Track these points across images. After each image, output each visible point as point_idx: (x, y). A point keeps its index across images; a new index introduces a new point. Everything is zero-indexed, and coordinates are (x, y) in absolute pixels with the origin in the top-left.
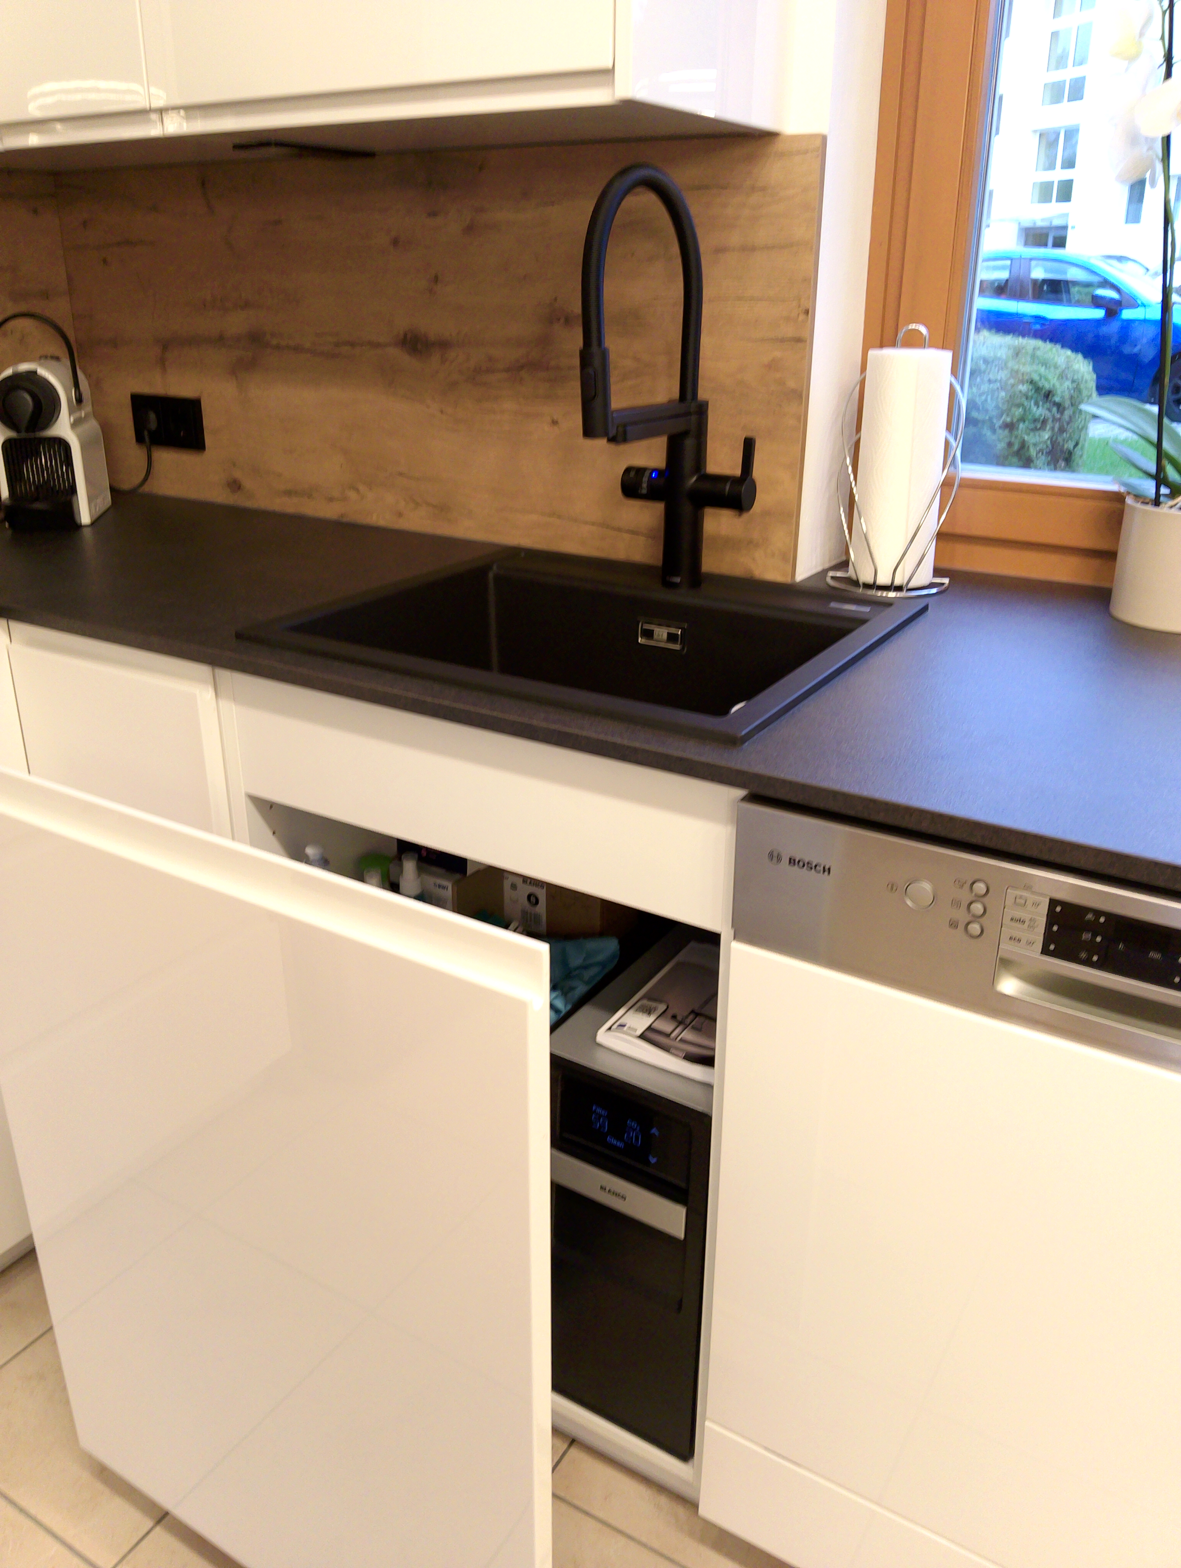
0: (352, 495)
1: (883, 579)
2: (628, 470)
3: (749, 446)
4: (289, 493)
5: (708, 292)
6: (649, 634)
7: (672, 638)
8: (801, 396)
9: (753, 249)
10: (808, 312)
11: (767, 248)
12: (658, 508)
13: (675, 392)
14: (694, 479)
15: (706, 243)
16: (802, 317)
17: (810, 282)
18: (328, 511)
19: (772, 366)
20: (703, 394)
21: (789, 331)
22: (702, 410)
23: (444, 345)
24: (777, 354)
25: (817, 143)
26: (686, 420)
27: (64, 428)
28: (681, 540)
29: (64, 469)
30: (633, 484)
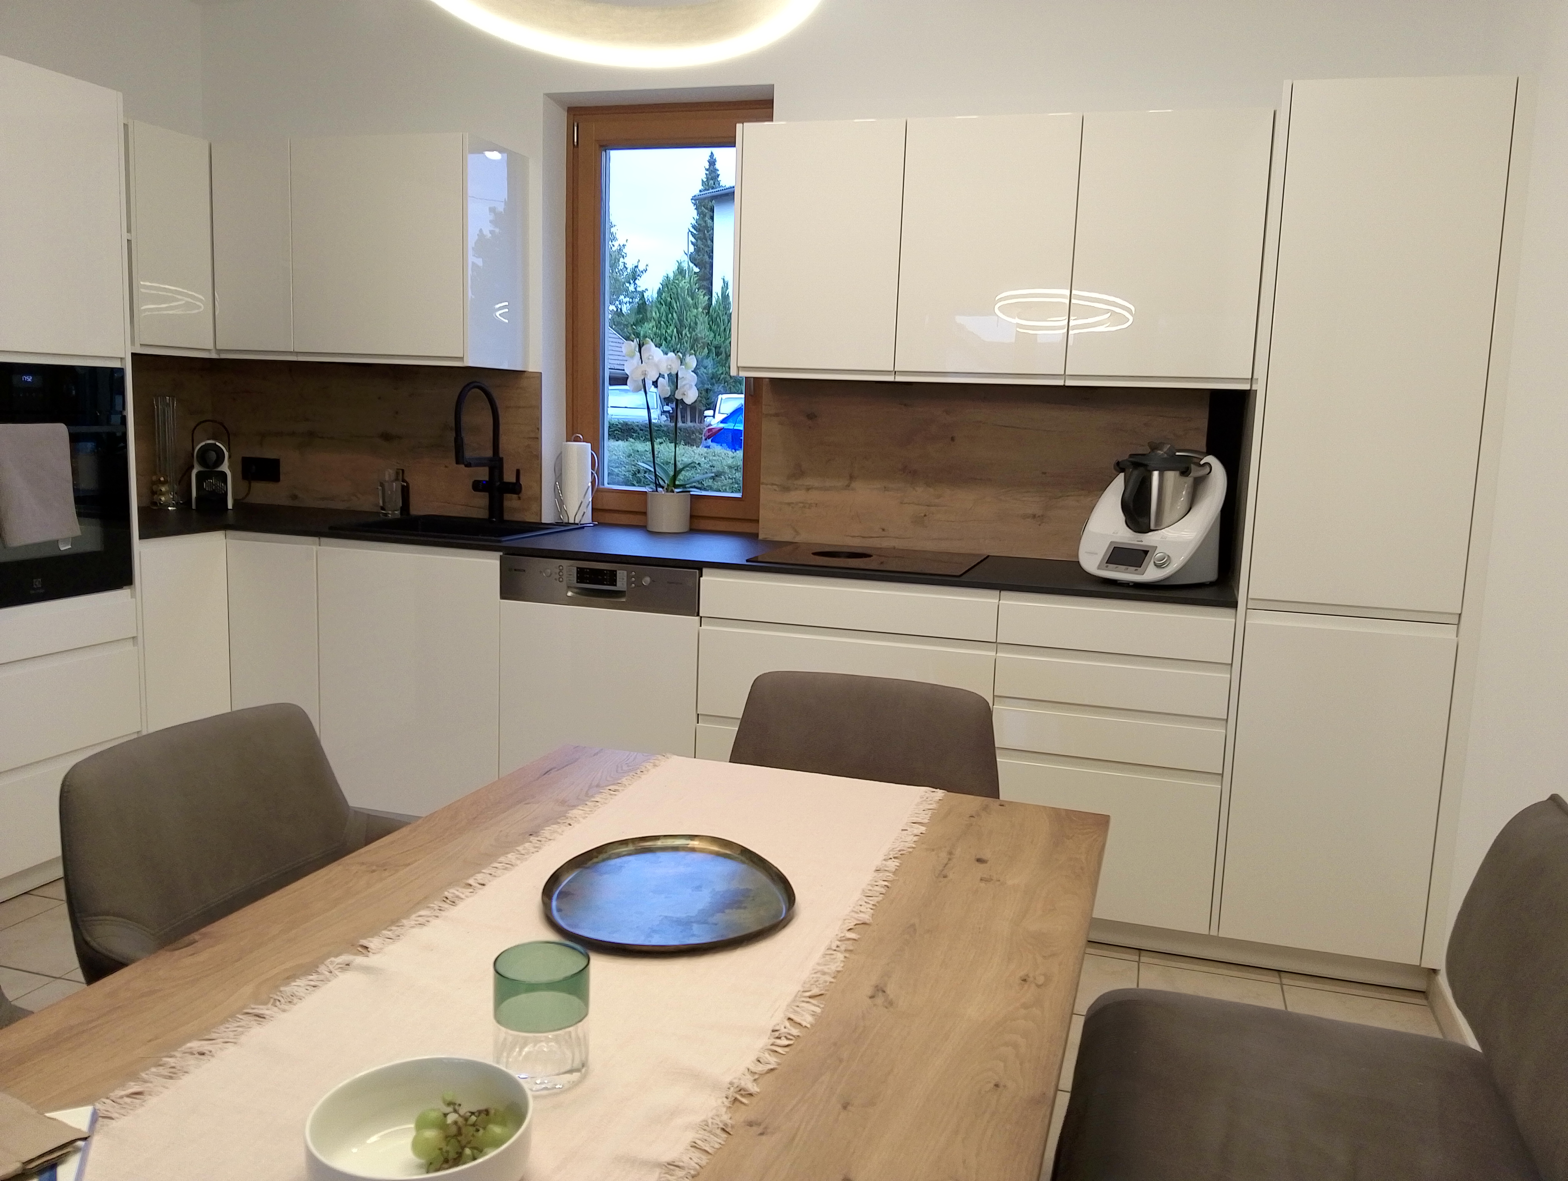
1: (571, 521)
2: (474, 480)
3: (519, 472)
9: (519, 407)
10: (539, 429)
11: (524, 407)
12: (487, 495)
13: (490, 453)
14: (500, 483)
15: (498, 403)
16: (537, 430)
17: (539, 419)
18: (341, 506)
19: (528, 446)
20: (501, 455)
21: (533, 435)
22: (501, 460)
23: (400, 437)
24: (529, 443)
25: (539, 375)
26: (496, 464)
27: (225, 467)
28: (496, 507)
29: (223, 485)
30: (477, 486)
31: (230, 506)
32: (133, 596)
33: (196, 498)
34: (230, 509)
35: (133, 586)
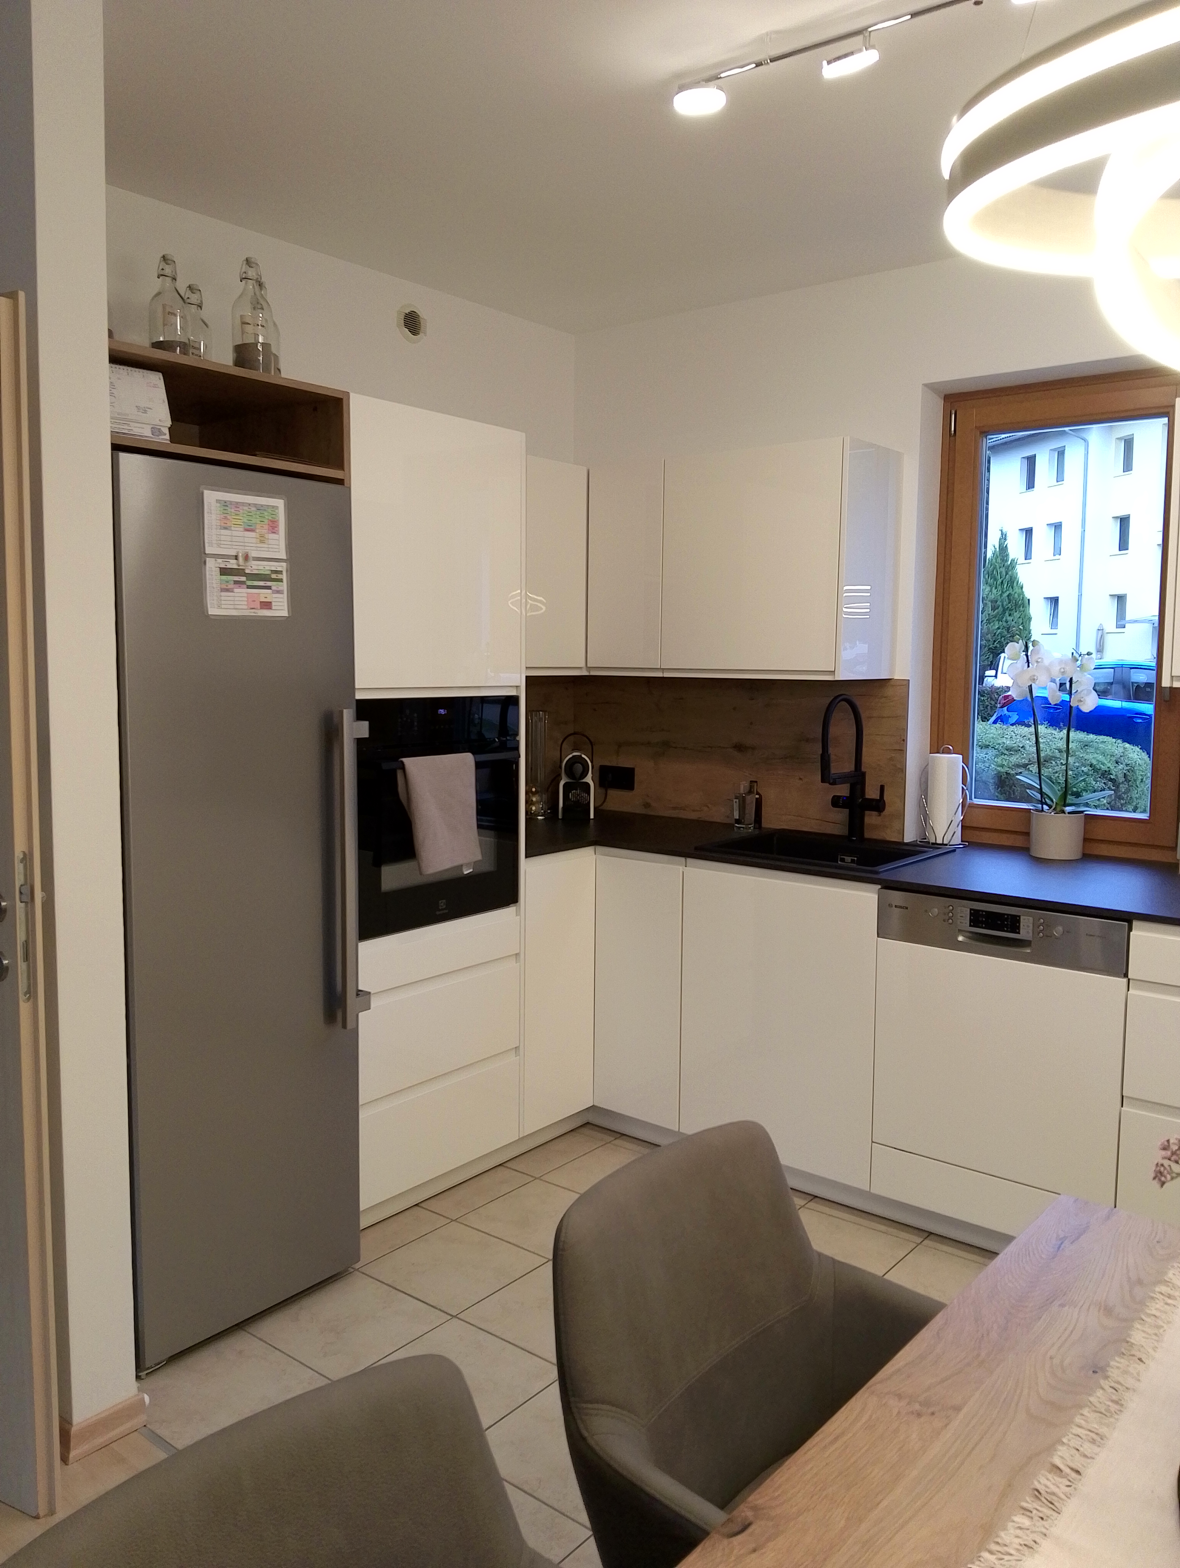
0: (705, 809)
1: (939, 841)
2: (834, 797)
3: (882, 788)
4: (674, 808)
5: (865, 732)
6: (843, 860)
7: (853, 861)
8: (902, 771)
9: (883, 718)
10: (904, 740)
11: (887, 717)
12: (847, 811)
13: (852, 768)
14: (861, 800)
15: (864, 715)
16: (903, 742)
17: (905, 730)
18: (693, 816)
19: (891, 759)
20: (863, 769)
21: (897, 747)
22: (863, 775)
23: (753, 748)
24: (893, 755)
25: (905, 683)
26: (857, 779)
27: (589, 779)
28: (856, 824)
29: (586, 795)
30: (836, 802)
31: (592, 816)
32: (518, 913)
33: (563, 808)
34: (592, 819)
35: (518, 903)
